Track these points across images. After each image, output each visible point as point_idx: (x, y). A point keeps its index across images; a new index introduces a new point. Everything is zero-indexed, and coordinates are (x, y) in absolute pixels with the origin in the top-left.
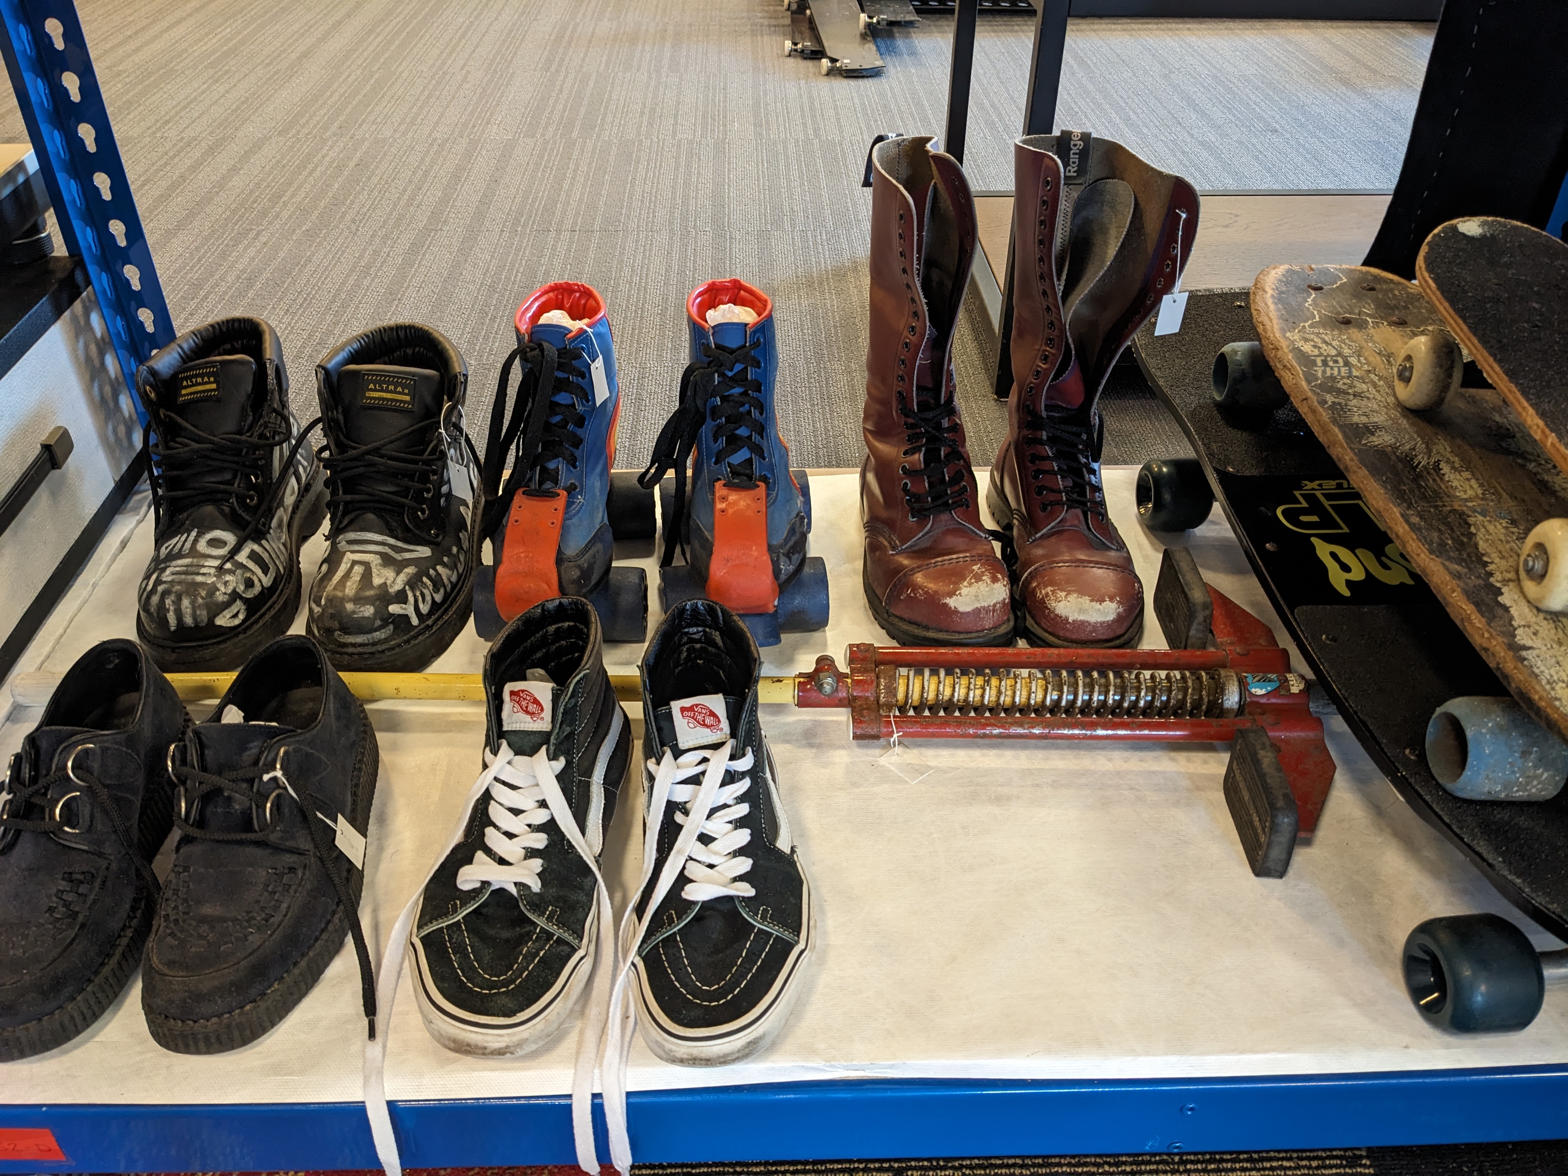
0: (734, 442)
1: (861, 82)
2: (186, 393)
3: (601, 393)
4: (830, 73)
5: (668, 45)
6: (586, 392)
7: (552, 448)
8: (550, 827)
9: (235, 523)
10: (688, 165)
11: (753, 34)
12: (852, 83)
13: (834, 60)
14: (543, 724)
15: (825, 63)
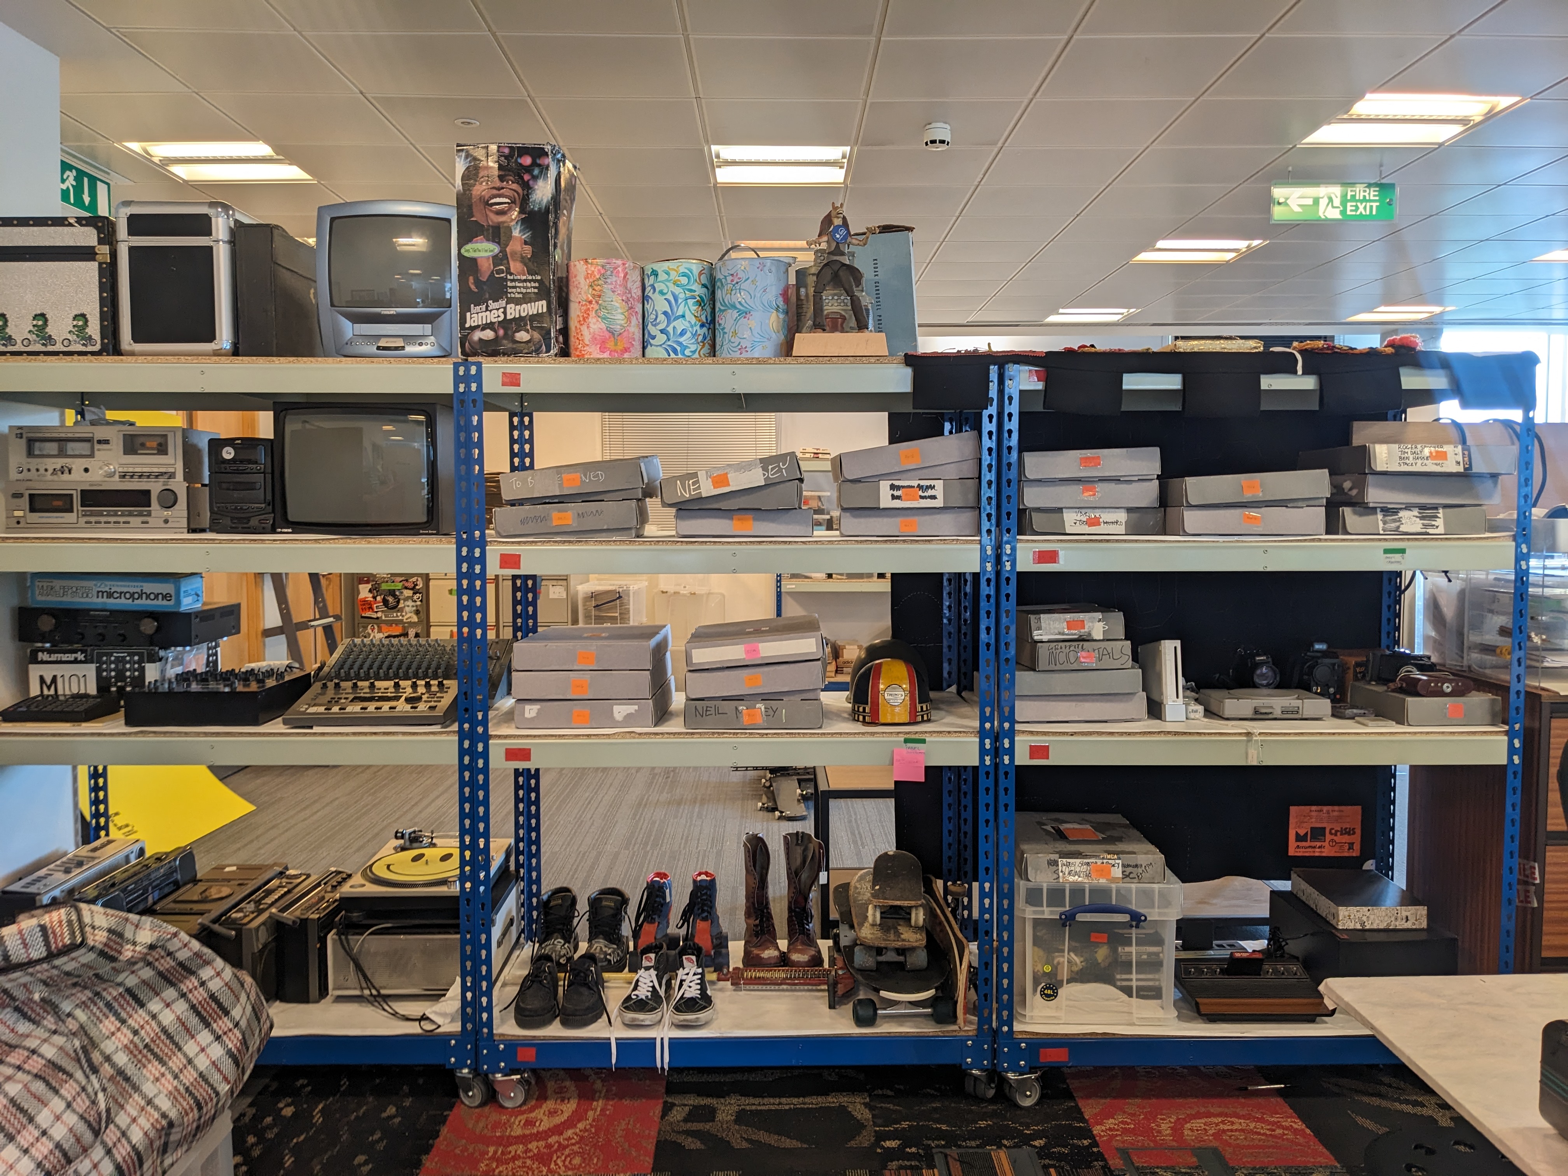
0: (703, 911)
1: (795, 823)
2: (552, 904)
3: (668, 900)
4: (780, 818)
5: (698, 805)
6: (664, 898)
7: (654, 913)
8: (653, 987)
9: (563, 938)
10: (703, 860)
11: (743, 799)
12: (790, 823)
13: (782, 812)
14: (652, 964)
15: (777, 813)
